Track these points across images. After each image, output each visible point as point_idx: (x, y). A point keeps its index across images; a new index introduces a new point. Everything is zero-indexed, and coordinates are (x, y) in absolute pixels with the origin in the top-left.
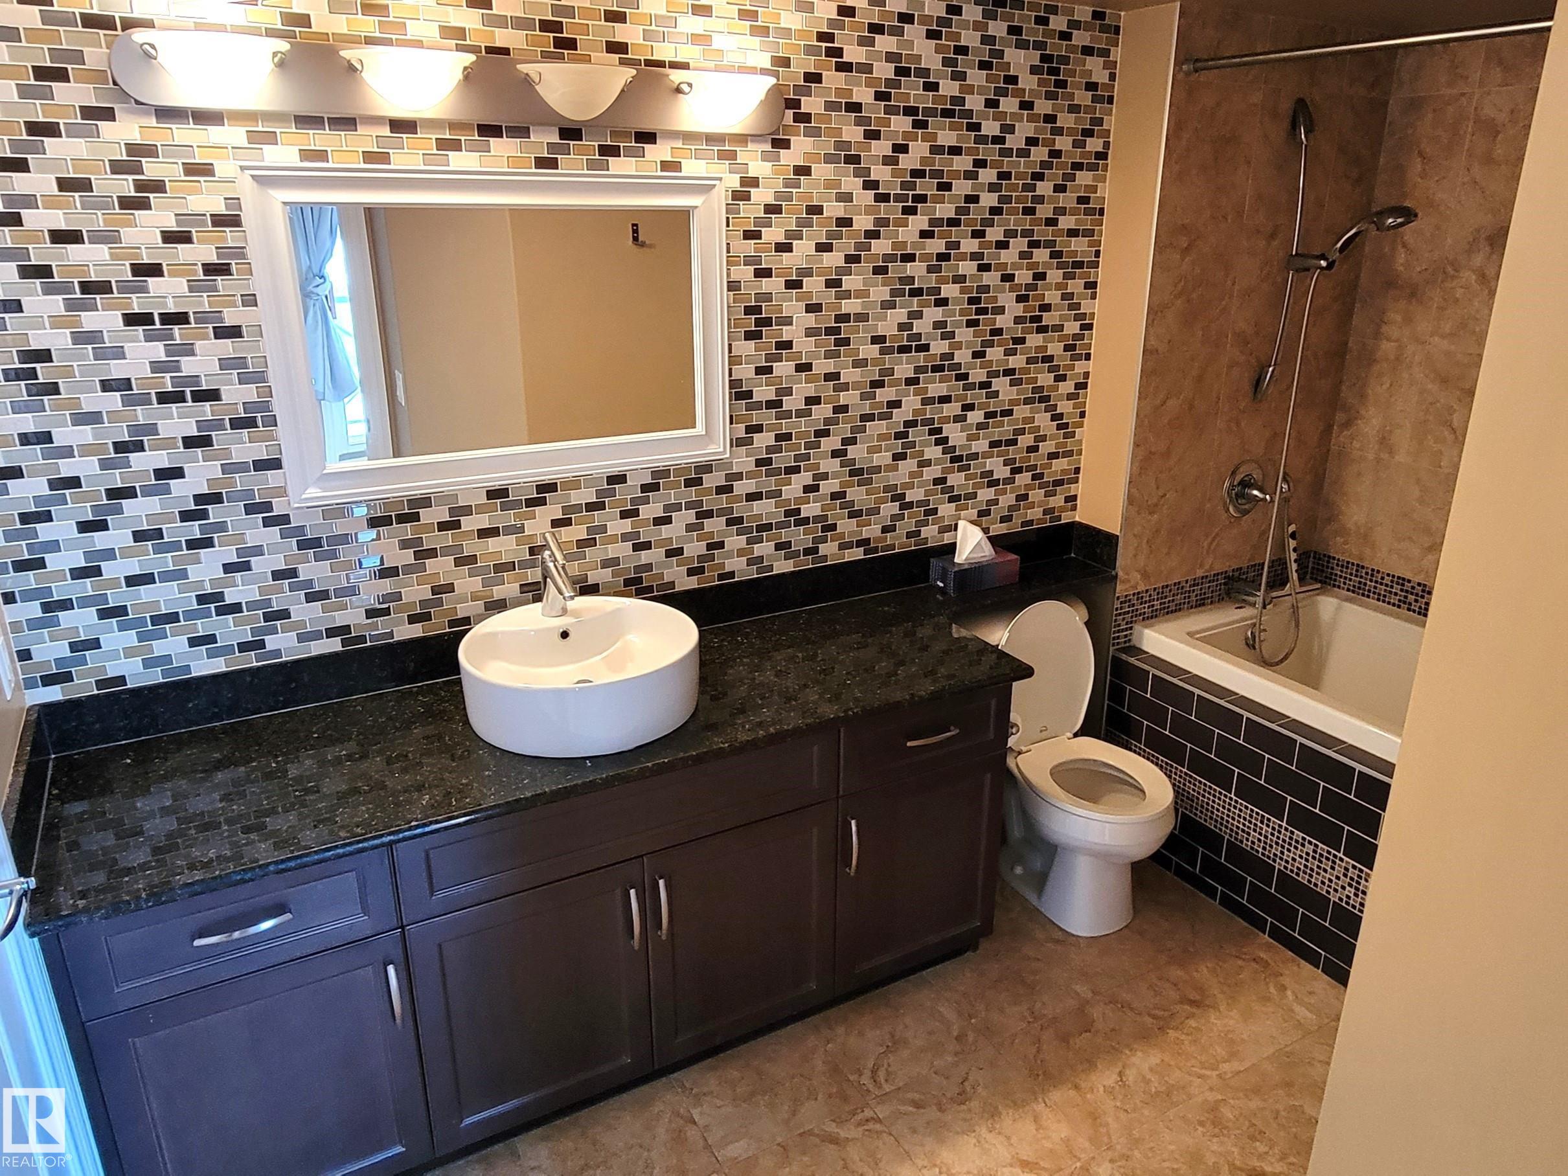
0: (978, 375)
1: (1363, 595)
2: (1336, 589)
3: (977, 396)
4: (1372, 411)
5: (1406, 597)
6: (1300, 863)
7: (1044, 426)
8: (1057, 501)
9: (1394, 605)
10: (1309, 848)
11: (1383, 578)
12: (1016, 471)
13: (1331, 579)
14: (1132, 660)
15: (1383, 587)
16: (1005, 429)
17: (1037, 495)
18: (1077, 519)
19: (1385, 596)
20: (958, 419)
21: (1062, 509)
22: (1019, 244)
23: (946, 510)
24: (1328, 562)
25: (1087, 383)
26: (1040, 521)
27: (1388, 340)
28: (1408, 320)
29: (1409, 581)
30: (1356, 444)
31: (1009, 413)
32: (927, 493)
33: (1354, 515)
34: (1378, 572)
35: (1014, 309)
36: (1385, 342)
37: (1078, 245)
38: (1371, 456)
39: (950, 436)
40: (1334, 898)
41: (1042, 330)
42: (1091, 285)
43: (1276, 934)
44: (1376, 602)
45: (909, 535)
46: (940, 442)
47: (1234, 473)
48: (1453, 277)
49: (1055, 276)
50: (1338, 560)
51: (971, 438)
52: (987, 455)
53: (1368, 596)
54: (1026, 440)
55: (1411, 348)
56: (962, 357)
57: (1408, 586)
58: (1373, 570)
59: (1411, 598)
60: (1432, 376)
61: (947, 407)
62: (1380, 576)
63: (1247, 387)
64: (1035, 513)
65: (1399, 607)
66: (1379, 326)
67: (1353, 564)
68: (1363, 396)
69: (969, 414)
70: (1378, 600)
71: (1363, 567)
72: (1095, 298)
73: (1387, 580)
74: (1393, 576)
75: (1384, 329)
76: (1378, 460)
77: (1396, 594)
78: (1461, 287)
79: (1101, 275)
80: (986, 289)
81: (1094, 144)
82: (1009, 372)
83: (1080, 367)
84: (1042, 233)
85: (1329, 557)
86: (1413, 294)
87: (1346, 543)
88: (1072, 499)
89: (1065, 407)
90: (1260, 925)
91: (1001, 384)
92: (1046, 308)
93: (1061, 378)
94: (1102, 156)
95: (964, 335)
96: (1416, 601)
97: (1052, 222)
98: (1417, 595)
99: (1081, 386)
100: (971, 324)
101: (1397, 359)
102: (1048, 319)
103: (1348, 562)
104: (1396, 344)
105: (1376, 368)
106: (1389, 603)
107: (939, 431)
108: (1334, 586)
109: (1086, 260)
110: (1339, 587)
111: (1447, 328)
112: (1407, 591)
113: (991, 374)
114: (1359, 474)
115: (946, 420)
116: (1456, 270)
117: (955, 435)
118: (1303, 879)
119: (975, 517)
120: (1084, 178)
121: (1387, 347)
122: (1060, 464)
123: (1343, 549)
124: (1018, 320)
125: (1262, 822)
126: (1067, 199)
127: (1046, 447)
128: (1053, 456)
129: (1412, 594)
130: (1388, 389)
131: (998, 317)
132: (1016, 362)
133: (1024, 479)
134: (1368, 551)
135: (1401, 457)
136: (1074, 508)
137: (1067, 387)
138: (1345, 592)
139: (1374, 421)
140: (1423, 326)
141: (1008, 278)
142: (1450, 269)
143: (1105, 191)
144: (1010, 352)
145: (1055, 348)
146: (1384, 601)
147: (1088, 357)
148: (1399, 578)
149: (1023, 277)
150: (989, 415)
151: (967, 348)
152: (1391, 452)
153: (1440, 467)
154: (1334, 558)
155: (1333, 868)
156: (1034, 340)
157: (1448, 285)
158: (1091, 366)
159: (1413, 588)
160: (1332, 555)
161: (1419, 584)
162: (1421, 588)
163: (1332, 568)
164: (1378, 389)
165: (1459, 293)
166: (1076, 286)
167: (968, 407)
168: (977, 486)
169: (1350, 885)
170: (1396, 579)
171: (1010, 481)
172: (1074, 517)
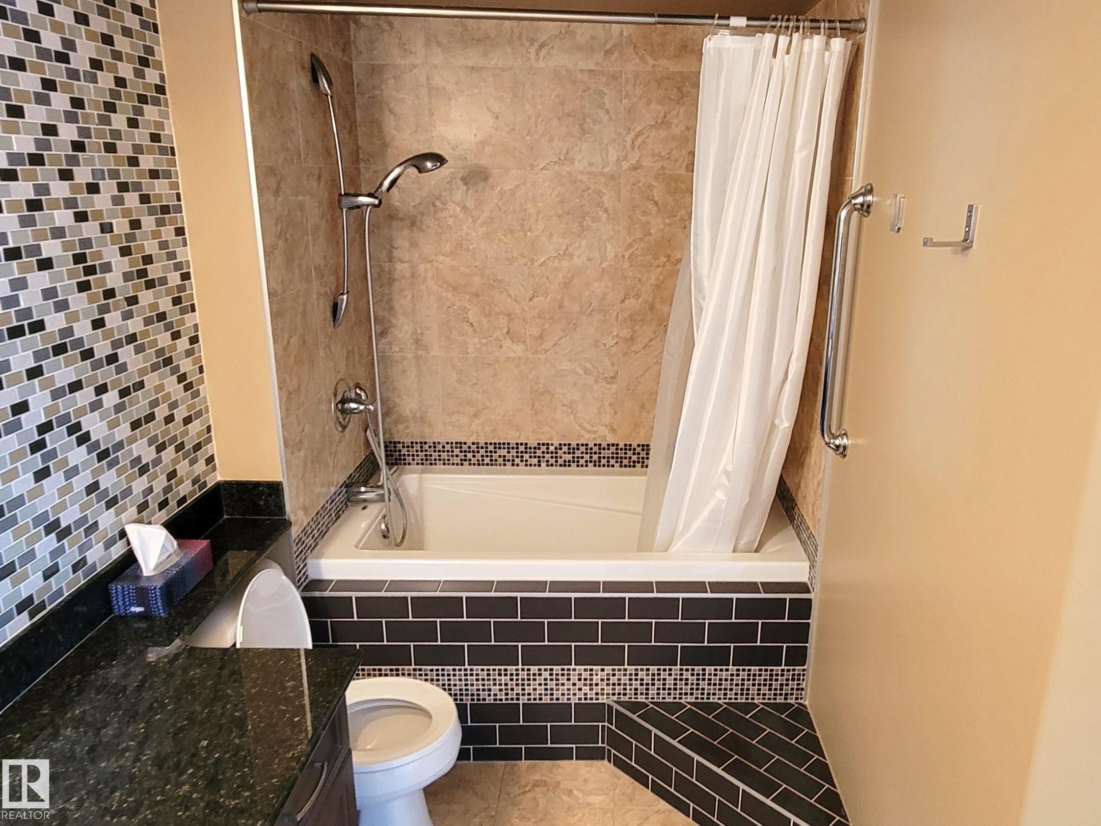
0: (102, 349)
1: (431, 464)
2: (407, 466)
3: (106, 375)
4: (402, 319)
5: (465, 456)
6: (541, 690)
7: (174, 391)
8: (200, 467)
9: (457, 464)
10: (546, 675)
11: (444, 447)
12: (161, 448)
13: (400, 460)
14: (327, 594)
15: (446, 453)
16: (139, 406)
17: (183, 468)
18: (219, 478)
19: (449, 460)
20: (96, 406)
21: (206, 473)
22: (108, 187)
23: (107, 520)
24: (395, 447)
25: (197, 335)
26: (192, 493)
27: (402, 262)
28: (414, 244)
29: (465, 443)
30: (395, 348)
31: (140, 385)
32: (83, 508)
33: (408, 405)
34: (439, 443)
35: (120, 265)
36: (399, 263)
37: (159, 187)
38: (410, 356)
39: (91, 429)
40: (574, 701)
41: (150, 285)
42: (180, 231)
43: (532, 755)
44: (443, 466)
45: (76, 568)
46: (84, 439)
47: (335, 395)
48: (442, 210)
49: (148, 222)
50: (403, 443)
51: (113, 425)
52: (132, 440)
53: (435, 464)
54: (161, 412)
55: (422, 267)
56: (83, 329)
57: (465, 448)
58: (434, 443)
59: (470, 455)
60: (445, 286)
61: (80, 395)
62: (441, 446)
63: (329, 315)
64: (185, 488)
65: (462, 464)
66: (390, 252)
67: (417, 443)
68: (391, 308)
69: (104, 397)
70: (444, 464)
71: (426, 443)
72: (186, 246)
73: (448, 447)
74: (452, 443)
75: (396, 253)
76: (417, 358)
77: (457, 456)
78: (451, 217)
79: (186, 219)
80: (86, 243)
81: (152, 76)
82: (132, 338)
83: (190, 319)
84: (129, 174)
85: (395, 442)
86: (413, 224)
87: (408, 427)
88: (210, 460)
89: (186, 365)
90: (515, 755)
91: (126, 354)
92: (148, 260)
93: (176, 336)
94: (161, 89)
95: (79, 302)
96: (474, 456)
97: (133, 162)
98: (474, 452)
99: (194, 340)
100: (84, 287)
101: (413, 276)
102: (154, 272)
103: (412, 443)
104: (409, 264)
105: (396, 285)
106: (453, 464)
107: (77, 427)
108: (405, 464)
109: (171, 204)
110: (409, 464)
111: (448, 248)
112: (465, 451)
113: (117, 344)
114: (404, 371)
115: (81, 412)
116: (443, 203)
117: (94, 425)
118: (546, 700)
119: (136, 516)
120: (150, 112)
121: (401, 268)
122: (195, 427)
123: (405, 434)
124: (127, 277)
125: (500, 675)
126: (141, 136)
127: (180, 413)
128: (187, 421)
129: (469, 452)
130: (411, 300)
131: (107, 275)
132: (135, 325)
133: (169, 453)
134: (427, 430)
135: (436, 351)
136: (214, 469)
137: (183, 344)
138: (416, 466)
139: (406, 328)
140: (427, 249)
141: (106, 228)
142: (438, 203)
143: (171, 130)
144: (127, 316)
145: (165, 304)
146: (449, 464)
147: (193, 309)
148: (456, 443)
149: (121, 226)
150: (124, 393)
151: (85, 318)
152: (426, 349)
153: (468, 353)
154: (399, 443)
155: (569, 680)
156: (146, 297)
157: (440, 215)
158: (197, 317)
159: (469, 447)
160: (397, 440)
161: (473, 444)
162: (475, 446)
163: (400, 451)
164: (402, 302)
165: (450, 221)
166: (168, 233)
167: (101, 390)
168: (130, 479)
169: (585, 685)
170: (454, 445)
171: (157, 462)
172: (216, 477)
